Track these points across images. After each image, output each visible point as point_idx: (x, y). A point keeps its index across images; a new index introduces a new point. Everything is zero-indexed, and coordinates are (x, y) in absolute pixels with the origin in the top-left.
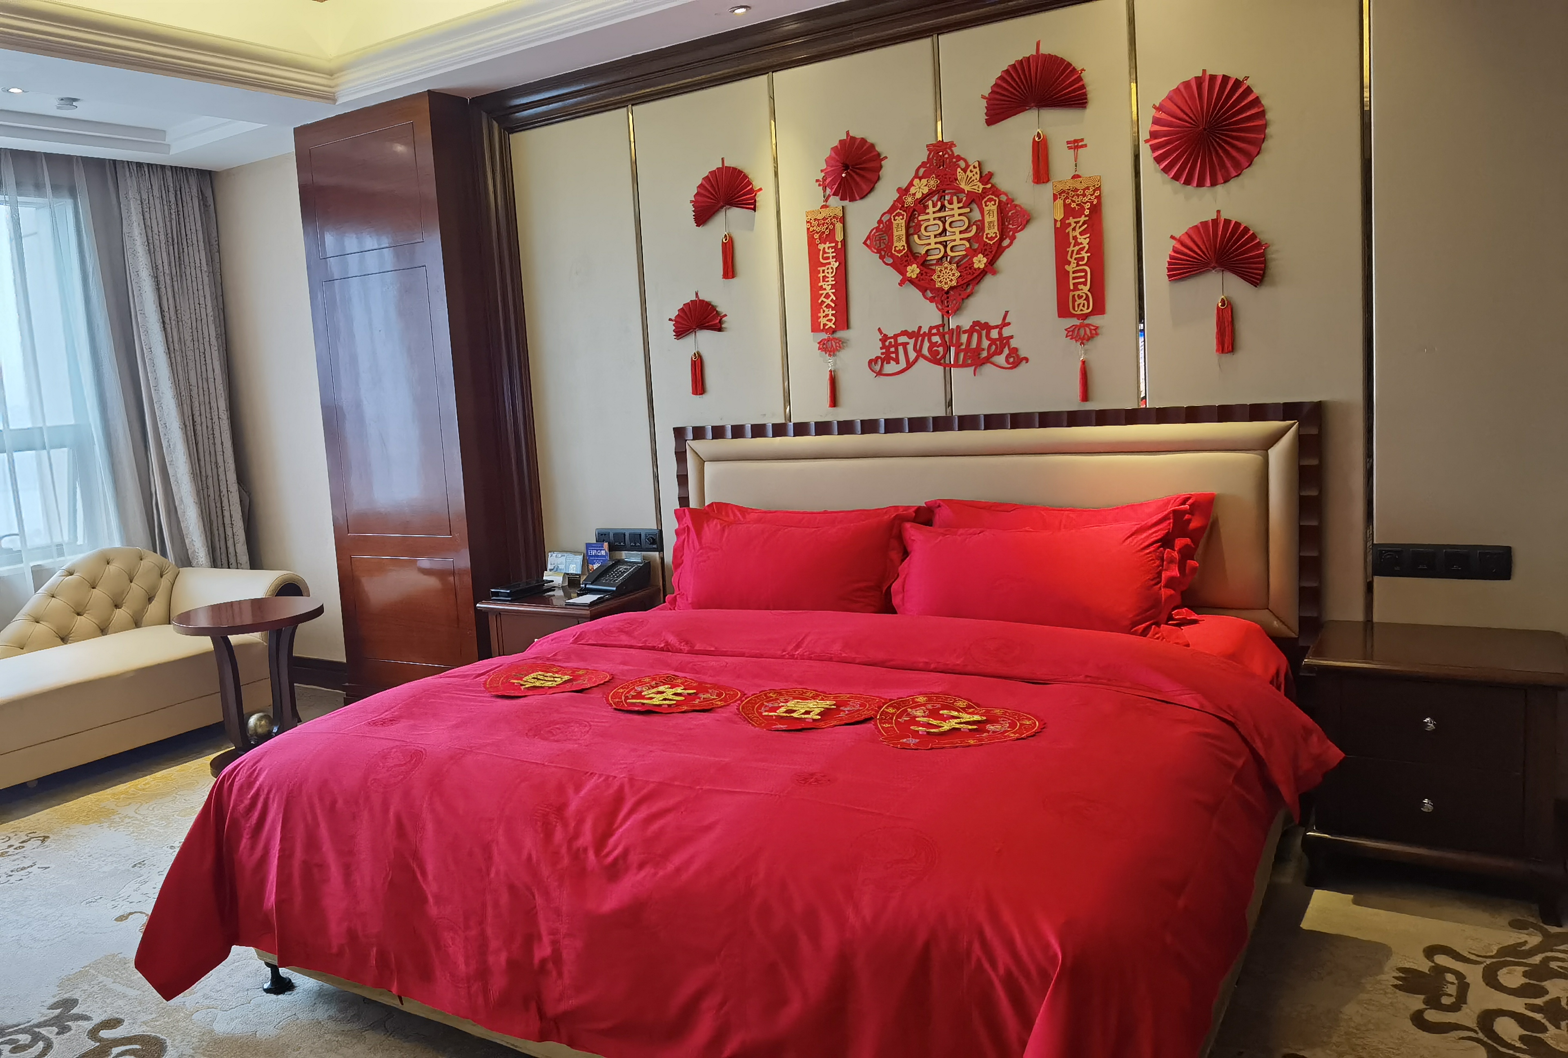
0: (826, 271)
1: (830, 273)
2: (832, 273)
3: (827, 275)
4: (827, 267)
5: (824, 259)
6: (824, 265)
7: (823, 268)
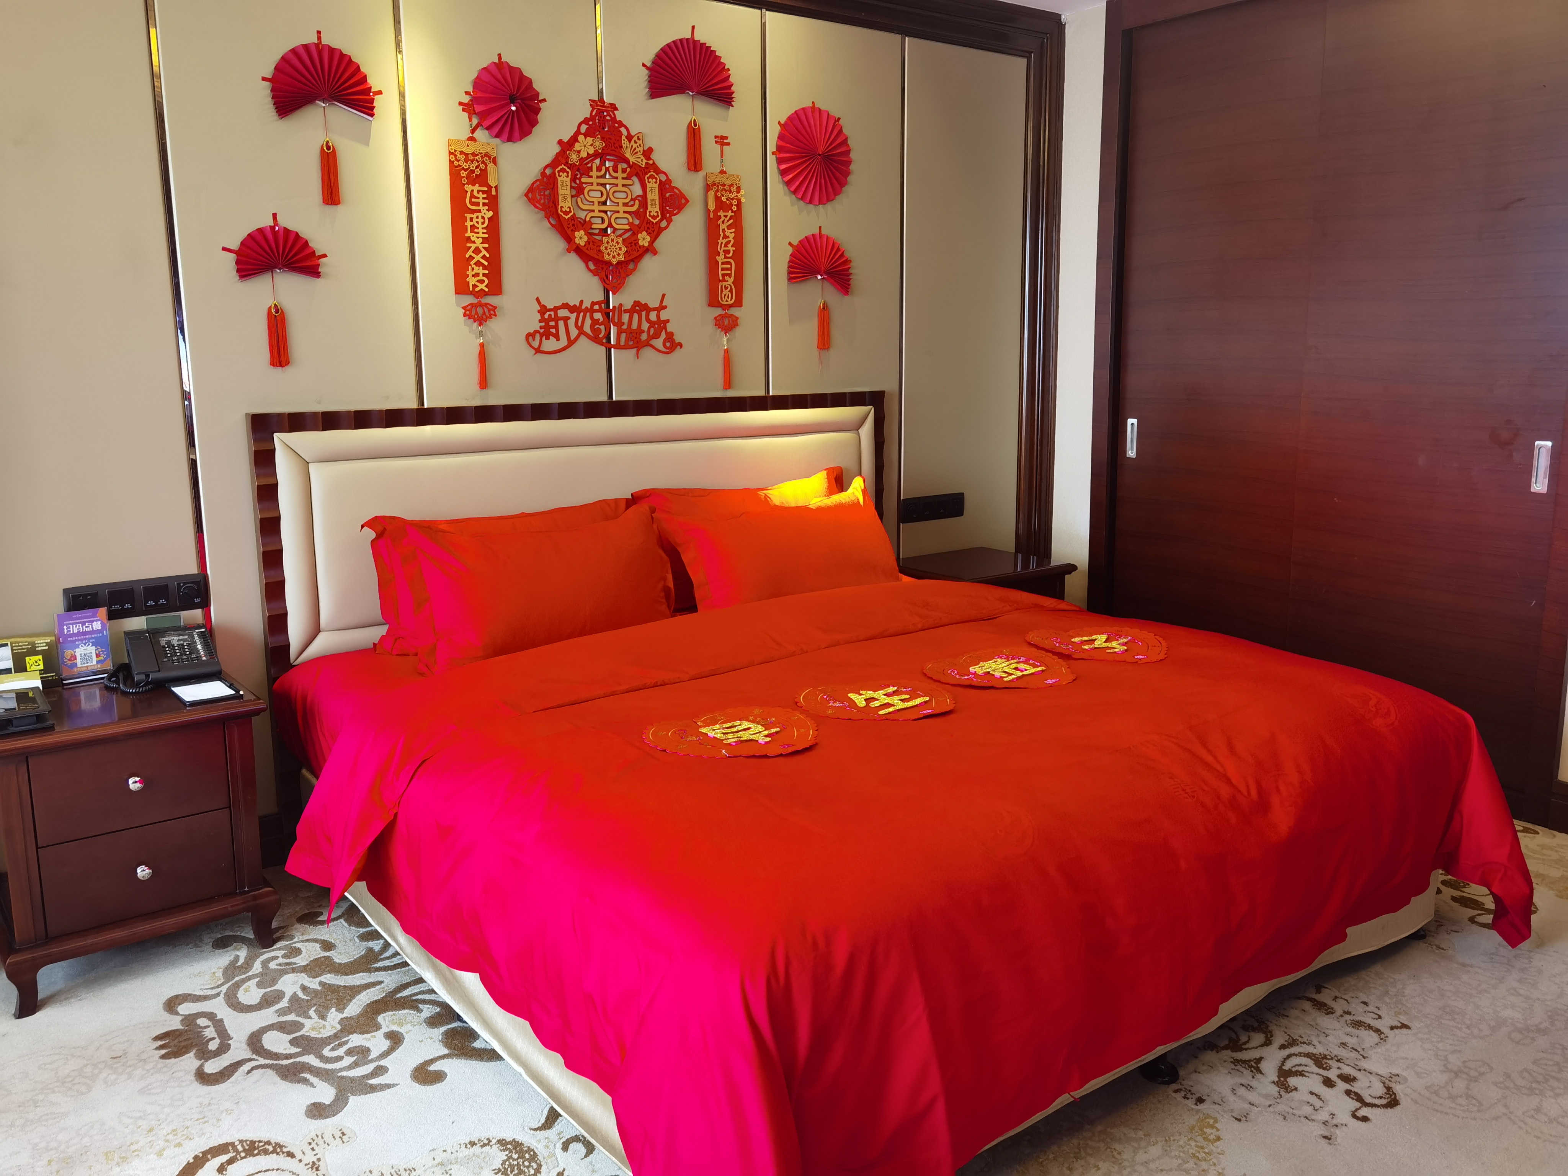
0: (475, 220)
1: (480, 223)
2: (483, 223)
3: (476, 225)
4: (476, 215)
5: (472, 204)
6: (473, 212)
7: (472, 216)
